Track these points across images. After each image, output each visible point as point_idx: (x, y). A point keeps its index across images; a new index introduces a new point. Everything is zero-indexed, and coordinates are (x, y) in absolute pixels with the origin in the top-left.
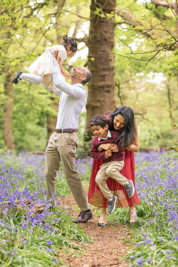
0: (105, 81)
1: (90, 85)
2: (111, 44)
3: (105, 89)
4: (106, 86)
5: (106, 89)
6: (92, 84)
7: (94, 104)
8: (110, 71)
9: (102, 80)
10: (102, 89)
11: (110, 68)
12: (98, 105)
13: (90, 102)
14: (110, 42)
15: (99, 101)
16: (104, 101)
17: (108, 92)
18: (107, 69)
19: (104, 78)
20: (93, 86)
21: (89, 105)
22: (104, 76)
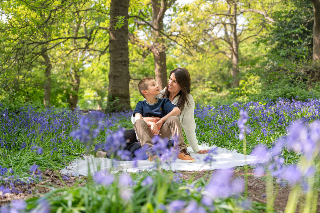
0: (122, 57)
1: (111, 61)
2: (126, 31)
3: (122, 63)
4: (123, 61)
5: (124, 63)
6: (113, 59)
7: (115, 74)
8: (126, 50)
9: (121, 57)
10: (120, 63)
11: (126, 48)
12: (118, 74)
13: (111, 73)
14: (126, 30)
15: (119, 72)
16: (122, 72)
17: (125, 65)
18: (124, 49)
19: (122, 55)
20: (113, 61)
21: (111, 75)
22: (122, 54)
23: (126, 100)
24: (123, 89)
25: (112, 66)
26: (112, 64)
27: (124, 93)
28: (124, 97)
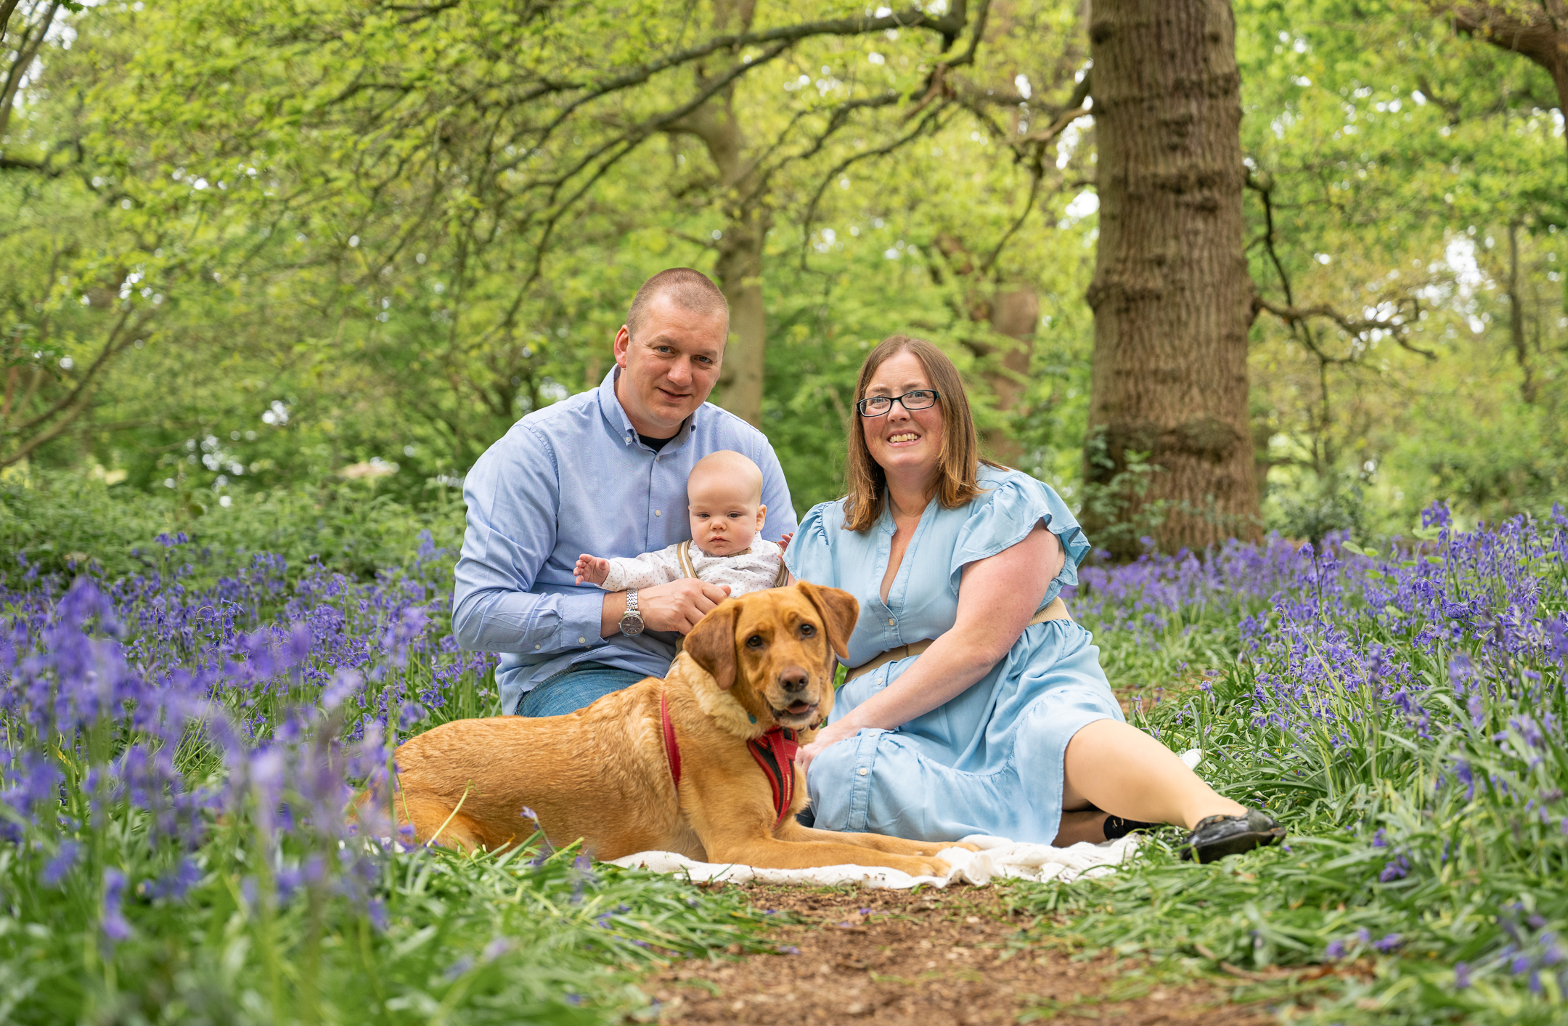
0: (1186, 151)
3: (1187, 198)
4: (1192, 177)
5: (1197, 196)
6: (1118, 171)
7: (1130, 281)
9: (1173, 148)
10: (1172, 197)
11: (1213, 80)
12: (1156, 281)
13: (1108, 272)
15: (1159, 262)
16: (1188, 263)
17: (1208, 209)
18: (1199, 85)
19: (1182, 135)
20: (1120, 182)
21: (1107, 287)
22: (1180, 126)
23: (1219, 471)
24: (1195, 391)
25: (1113, 217)
26: (1108, 210)
27: (1200, 415)
28: (1200, 453)
